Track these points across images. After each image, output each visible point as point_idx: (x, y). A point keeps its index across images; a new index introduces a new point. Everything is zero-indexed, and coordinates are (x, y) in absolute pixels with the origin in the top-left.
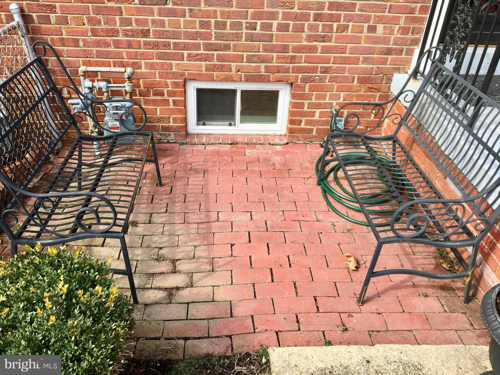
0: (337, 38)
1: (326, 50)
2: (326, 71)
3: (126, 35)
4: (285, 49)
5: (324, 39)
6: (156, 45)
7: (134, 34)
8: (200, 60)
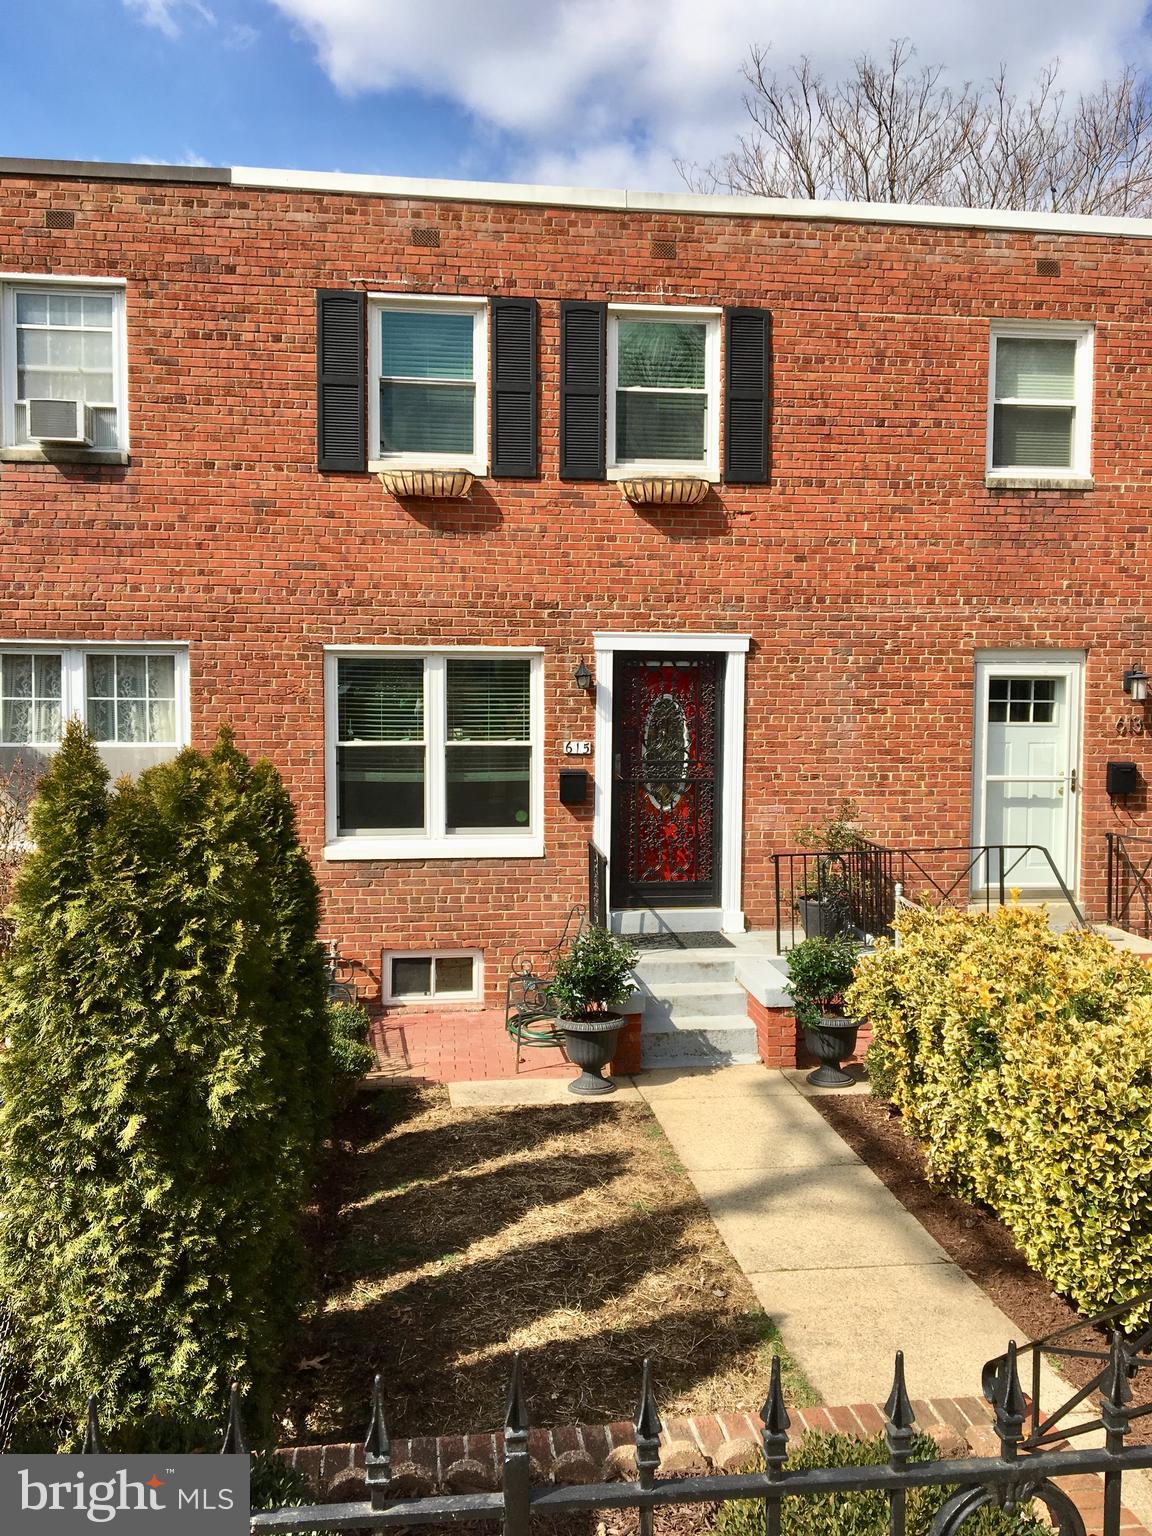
0: (519, 906)
1: (510, 917)
2: (513, 935)
3: (333, 913)
4: (474, 918)
5: (507, 908)
6: (358, 921)
7: (339, 911)
8: (396, 931)
